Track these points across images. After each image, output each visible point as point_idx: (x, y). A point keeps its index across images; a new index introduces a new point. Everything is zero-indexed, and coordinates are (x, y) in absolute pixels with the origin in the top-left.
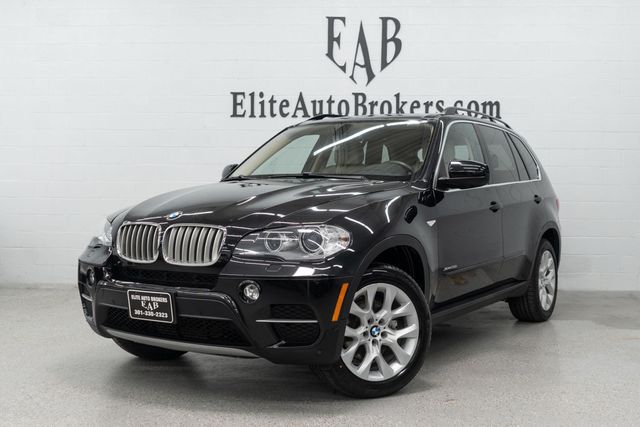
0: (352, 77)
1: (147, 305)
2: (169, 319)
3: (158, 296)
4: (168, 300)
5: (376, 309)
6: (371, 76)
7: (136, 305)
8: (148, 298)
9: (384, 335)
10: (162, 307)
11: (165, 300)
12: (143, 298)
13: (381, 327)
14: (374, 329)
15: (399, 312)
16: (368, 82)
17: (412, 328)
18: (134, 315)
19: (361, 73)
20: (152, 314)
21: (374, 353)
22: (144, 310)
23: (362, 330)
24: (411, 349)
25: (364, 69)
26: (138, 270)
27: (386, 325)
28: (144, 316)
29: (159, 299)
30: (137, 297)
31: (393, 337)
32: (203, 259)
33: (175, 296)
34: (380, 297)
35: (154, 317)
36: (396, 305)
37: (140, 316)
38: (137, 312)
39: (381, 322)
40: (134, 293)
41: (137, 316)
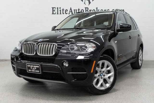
0: (85, 3)
1: (32, 68)
2: (40, 72)
3: (36, 65)
4: (39, 67)
5: (102, 68)
6: (90, 3)
7: (29, 68)
8: (33, 66)
9: (104, 76)
10: (37, 69)
11: (38, 67)
12: (31, 66)
13: (103, 73)
14: (101, 74)
15: (109, 69)
16: (89, 4)
17: (112, 73)
18: (28, 71)
19: (87, 2)
20: (34, 71)
21: (101, 81)
22: (32, 70)
23: (98, 74)
24: (112, 79)
25: (88, 1)
26: (29, 57)
27: (105, 73)
28: (32, 72)
29: (36, 66)
30: (29, 66)
31: (107, 76)
32: (50, 54)
33: (41, 65)
34: (103, 64)
35: (35, 72)
36: (108, 67)
37: (30, 72)
38: (30, 70)
39: (103, 72)
40: (28, 65)
41: (29, 71)
